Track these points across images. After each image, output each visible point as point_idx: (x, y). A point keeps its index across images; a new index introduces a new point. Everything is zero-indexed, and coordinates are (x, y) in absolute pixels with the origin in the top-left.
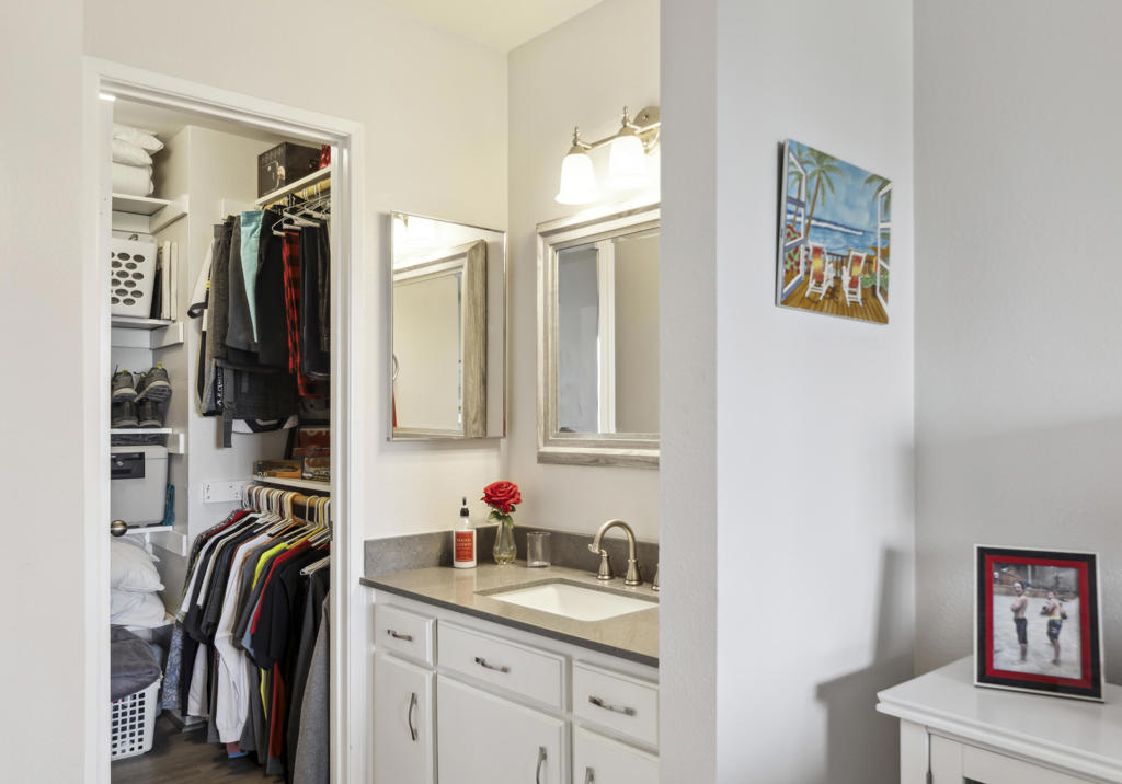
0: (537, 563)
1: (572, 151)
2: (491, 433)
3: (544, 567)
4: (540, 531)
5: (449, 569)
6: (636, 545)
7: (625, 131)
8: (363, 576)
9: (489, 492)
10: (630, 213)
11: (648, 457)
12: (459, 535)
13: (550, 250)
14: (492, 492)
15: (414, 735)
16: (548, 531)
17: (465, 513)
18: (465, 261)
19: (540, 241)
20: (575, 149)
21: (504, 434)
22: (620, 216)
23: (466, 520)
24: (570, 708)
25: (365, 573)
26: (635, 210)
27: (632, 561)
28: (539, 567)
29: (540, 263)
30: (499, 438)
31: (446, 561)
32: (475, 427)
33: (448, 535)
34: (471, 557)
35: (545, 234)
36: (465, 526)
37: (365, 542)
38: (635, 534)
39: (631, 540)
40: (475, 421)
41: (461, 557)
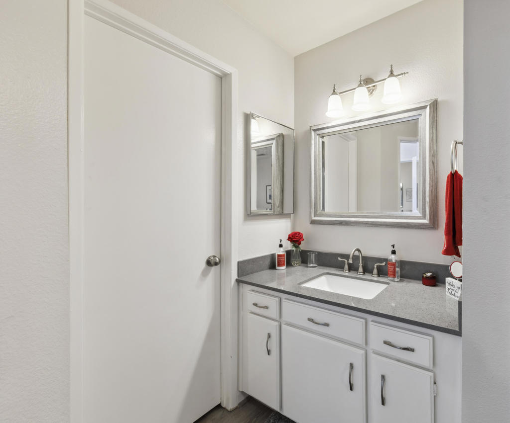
0: (311, 265)
1: (332, 94)
2: (286, 212)
3: (315, 267)
4: (313, 252)
5: (274, 271)
6: (362, 257)
7: (360, 85)
8: (237, 278)
9: (291, 236)
10: (359, 121)
11: (368, 222)
12: (279, 256)
13: (317, 137)
14: (292, 236)
15: (269, 352)
16: (317, 252)
17: (281, 246)
18: (274, 142)
19: (313, 133)
20: (334, 93)
21: (294, 212)
22: (354, 122)
23: (282, 249)
24: (366, 344)
25: (238, 276)
26: (362, 120)
27: (361, 264)
28: (313, 267)
29: (313, 142)
30: (291, 214)
31: (273, 267)
32: (279, 209)
33: (273, 256)
34: (284, 265)
35: (315, 130)
36: (281, 251)
37: (238, 262)
38: (362, 253)
39: (360, 255)
40: (278, 207)
41: (279, 265)
